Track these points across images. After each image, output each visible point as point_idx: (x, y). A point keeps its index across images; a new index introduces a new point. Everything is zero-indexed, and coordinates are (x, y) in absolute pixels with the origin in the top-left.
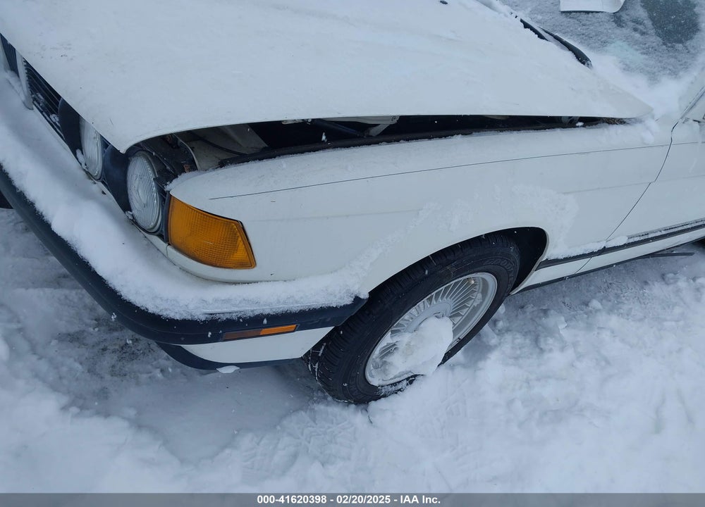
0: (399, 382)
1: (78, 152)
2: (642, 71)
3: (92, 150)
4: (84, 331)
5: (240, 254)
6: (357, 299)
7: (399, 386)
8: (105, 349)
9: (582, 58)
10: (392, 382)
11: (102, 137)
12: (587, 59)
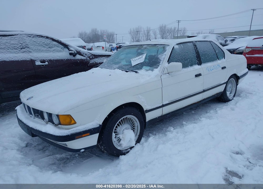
0: (128, 149)
1: (44, 120)
2: (149, 70)
3: (46, 116)
4: (55, 163)
5: (73, 122)
6: (100, 125)
7: (128, 150)
8: (60, 164)
9: (136, 72)
10: (125, 149)
11: (46, 112)
12: (137, 72)
